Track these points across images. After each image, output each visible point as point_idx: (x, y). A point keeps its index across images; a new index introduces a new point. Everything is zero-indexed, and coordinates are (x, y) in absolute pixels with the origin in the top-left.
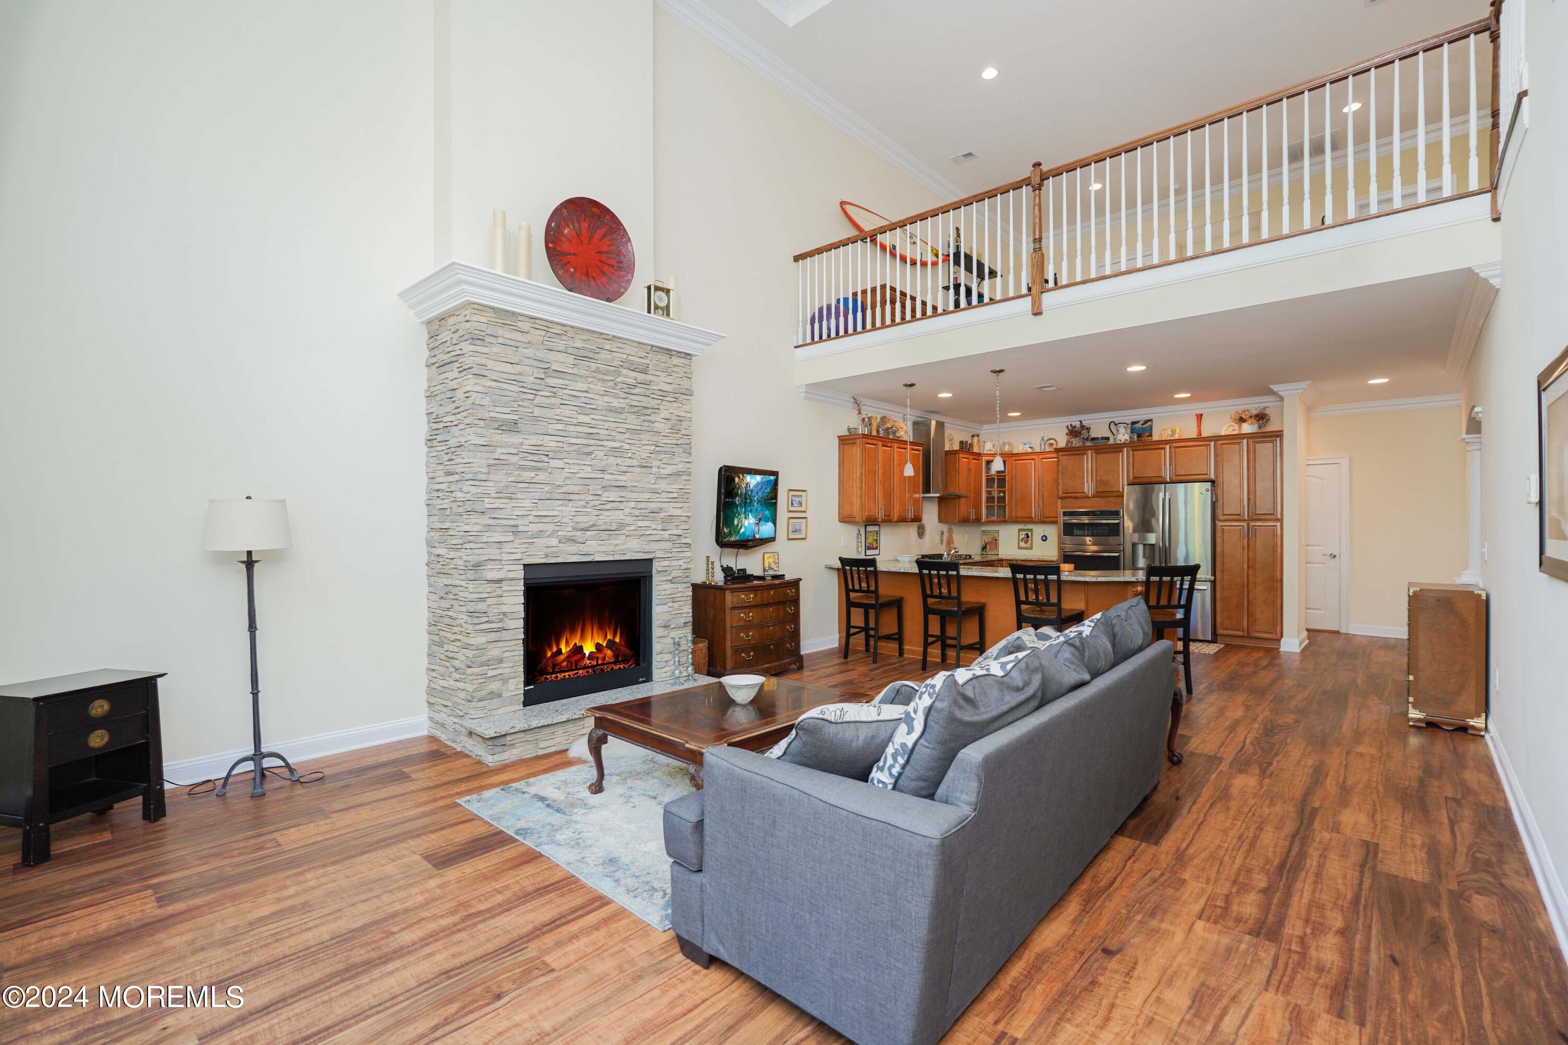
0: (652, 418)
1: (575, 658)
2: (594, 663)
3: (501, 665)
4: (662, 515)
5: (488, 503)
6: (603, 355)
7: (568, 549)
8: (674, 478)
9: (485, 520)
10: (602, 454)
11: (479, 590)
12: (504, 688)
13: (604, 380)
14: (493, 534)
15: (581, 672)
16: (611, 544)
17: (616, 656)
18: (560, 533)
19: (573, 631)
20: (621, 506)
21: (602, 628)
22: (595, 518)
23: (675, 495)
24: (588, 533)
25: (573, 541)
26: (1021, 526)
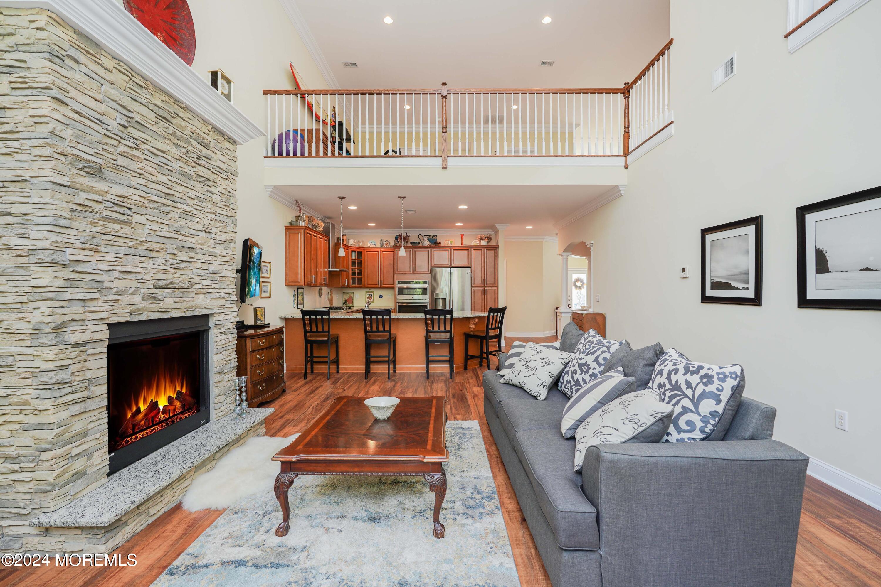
0: (212, 189)
1: (152, 415)
2: (167, 416)
3: (86, 439)
4: (218, 276)
5: (70, 254)
6: (177, 121)
7: (150, 306)
8: (226, 244)
9: (67, 273)
10: (177, 215)
11: (61, 356)
12: (89, 464)
13: (178, 145)
14: (76, 290)
15: (156, 427)
16: (183, 301)
17: (183, 406)
18: (142, 291)
19: (149, 388)
20: (191, 266)
21: (172, 382)
22: (171, 276)
23: (227, 259)
24: (166, 290)
25: (154, 298)
26: (368, 290)
